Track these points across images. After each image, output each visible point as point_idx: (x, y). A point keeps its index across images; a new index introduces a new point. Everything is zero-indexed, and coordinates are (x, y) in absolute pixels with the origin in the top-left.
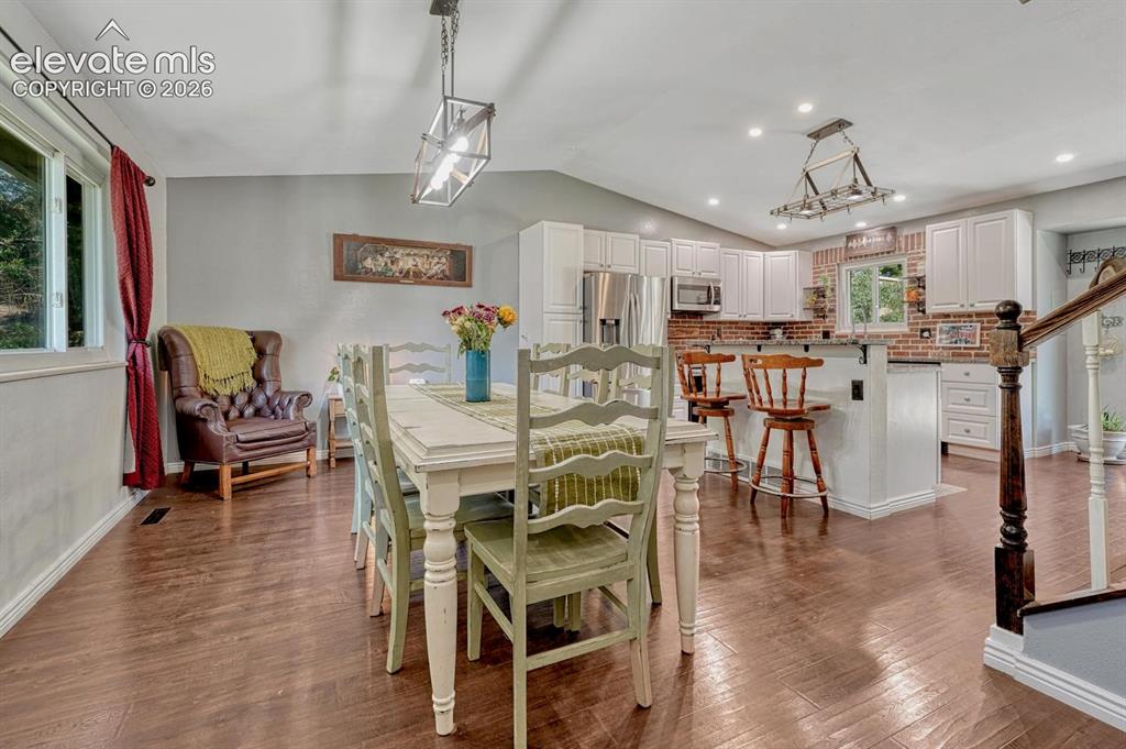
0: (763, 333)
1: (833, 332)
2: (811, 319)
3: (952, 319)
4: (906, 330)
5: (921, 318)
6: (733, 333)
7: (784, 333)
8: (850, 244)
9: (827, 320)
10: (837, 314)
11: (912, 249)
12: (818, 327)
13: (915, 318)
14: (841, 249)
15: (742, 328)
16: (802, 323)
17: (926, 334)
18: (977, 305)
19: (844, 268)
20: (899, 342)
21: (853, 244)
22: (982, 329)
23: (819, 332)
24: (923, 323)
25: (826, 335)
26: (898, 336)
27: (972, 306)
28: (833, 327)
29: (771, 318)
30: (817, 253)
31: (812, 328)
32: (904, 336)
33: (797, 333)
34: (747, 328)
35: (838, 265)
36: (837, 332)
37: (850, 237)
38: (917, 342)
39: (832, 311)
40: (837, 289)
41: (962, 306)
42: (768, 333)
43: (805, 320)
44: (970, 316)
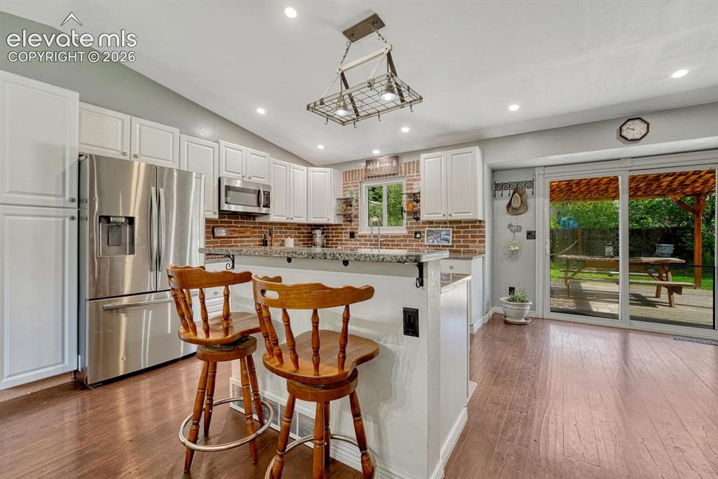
0: (307, 233)
1: (357, 233)
2: (342, 223)
3: (434, 225)
4: (405, 232)
5: (415, 224)
6: (283, 233)
7: (323, 233)
8: (368, 167)
9: (353, 223)
10: (359, 219)
11: (409, 173)
12: (347, 229)
13: (411, 224)
14: (362, 170)
15: (291, 229)
16: (336, 225)
17: (418, 236)
18: (453, 215)
19: (364, 185)
20: (401, 241)
21: (371, 167)
22: (453, 232)
23: (347, 233)
24: (416, 228)
25: (352, 235)
26: (400, 237)
27: (450, 215)
28: (357, 229)
29: (313, 221)
30: (346, 172)
31: (343, 229)
32: (404, 236)
33: (332, 233)
34: (295, 229)
35: (360, 182)
36: (359, 233)
37: (368, 162)
38: (413, 241)
39: (356, 217)
40: (359, 200)
41: (444, 215)
42: (311, 233)
43: (337, 223)
44: (446, 223)
